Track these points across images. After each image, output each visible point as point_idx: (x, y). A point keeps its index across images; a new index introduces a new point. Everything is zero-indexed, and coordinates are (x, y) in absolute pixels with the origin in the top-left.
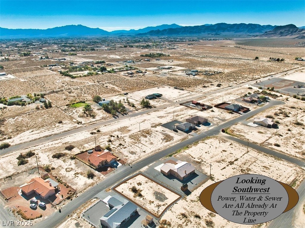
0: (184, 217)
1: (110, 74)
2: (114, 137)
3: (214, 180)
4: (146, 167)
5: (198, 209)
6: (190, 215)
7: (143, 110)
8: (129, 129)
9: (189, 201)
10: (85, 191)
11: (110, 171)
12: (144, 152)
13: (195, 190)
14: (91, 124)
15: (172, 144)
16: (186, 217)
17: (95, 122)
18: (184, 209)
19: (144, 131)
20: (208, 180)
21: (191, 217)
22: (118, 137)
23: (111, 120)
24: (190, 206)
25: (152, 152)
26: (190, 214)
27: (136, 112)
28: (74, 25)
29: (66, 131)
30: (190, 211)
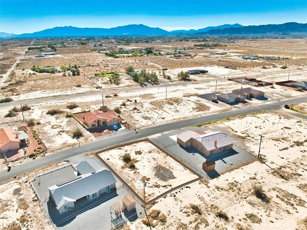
0: (196, 213)
1: (156, 56)
2: (131, 101)
3: (264, 163)
4: (159, 135)
5: (226, 202)
6: (208, 211)
7: (179, 82)
8: (154, 96)
9: (214, 187)
10: (58, 151)
11: (106, 134)
12: (163, 118)
13: (227, 172)
14: (111, 90)
15: (205, 114)
16: (200, 214)
17: (117, 88)
18: (200, 198)
19: (173, 99)
20: (254, 161)
21: (209, 214)
22: (136, 101)
23: (136, 87)
24: (212, 196)
25: (174, 119)
26: (209, 209)
27: (171, 83)
28: (135, 24)
29: (80, 93)
30: (210, 203)
